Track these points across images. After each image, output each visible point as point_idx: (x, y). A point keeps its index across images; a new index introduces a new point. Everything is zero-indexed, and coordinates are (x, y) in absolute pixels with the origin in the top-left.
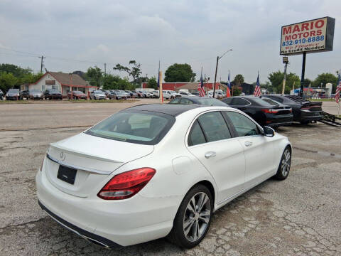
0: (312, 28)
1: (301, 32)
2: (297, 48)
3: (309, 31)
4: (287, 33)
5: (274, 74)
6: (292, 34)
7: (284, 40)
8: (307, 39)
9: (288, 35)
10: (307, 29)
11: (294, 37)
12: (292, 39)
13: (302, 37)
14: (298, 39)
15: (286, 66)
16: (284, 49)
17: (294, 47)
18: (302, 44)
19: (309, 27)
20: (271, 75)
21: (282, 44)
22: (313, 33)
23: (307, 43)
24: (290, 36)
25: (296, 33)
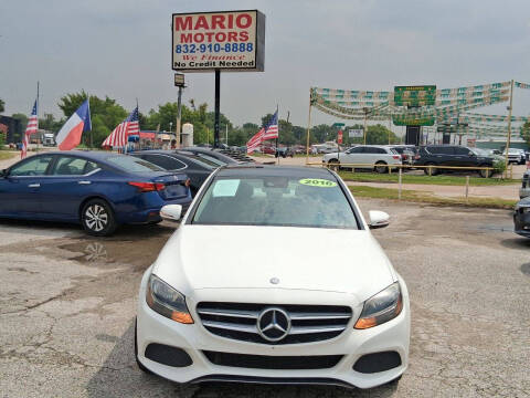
0: (230, 26)
1: (211, 31)
2: (206, 61)
3: (226, 31)
4: (184, 28)
5: (73, 98)
6: (194, 32)
7: (178, 41)
8: (223, 45)
9: (187, 32)
10: (223, 27)
11: (199, 38)
12: (194, 42)
13: (214, 41)
14: (206, 42)
15: (180, 92)
16: (179, 58)
17: (198, 57)
18: (214, 54)
19: (226, 23)
20: (65, 100)
21: (176, 49)
22: (232, 36)
23: (222, 53)
24: (190, 35)
25: (202, 30)
